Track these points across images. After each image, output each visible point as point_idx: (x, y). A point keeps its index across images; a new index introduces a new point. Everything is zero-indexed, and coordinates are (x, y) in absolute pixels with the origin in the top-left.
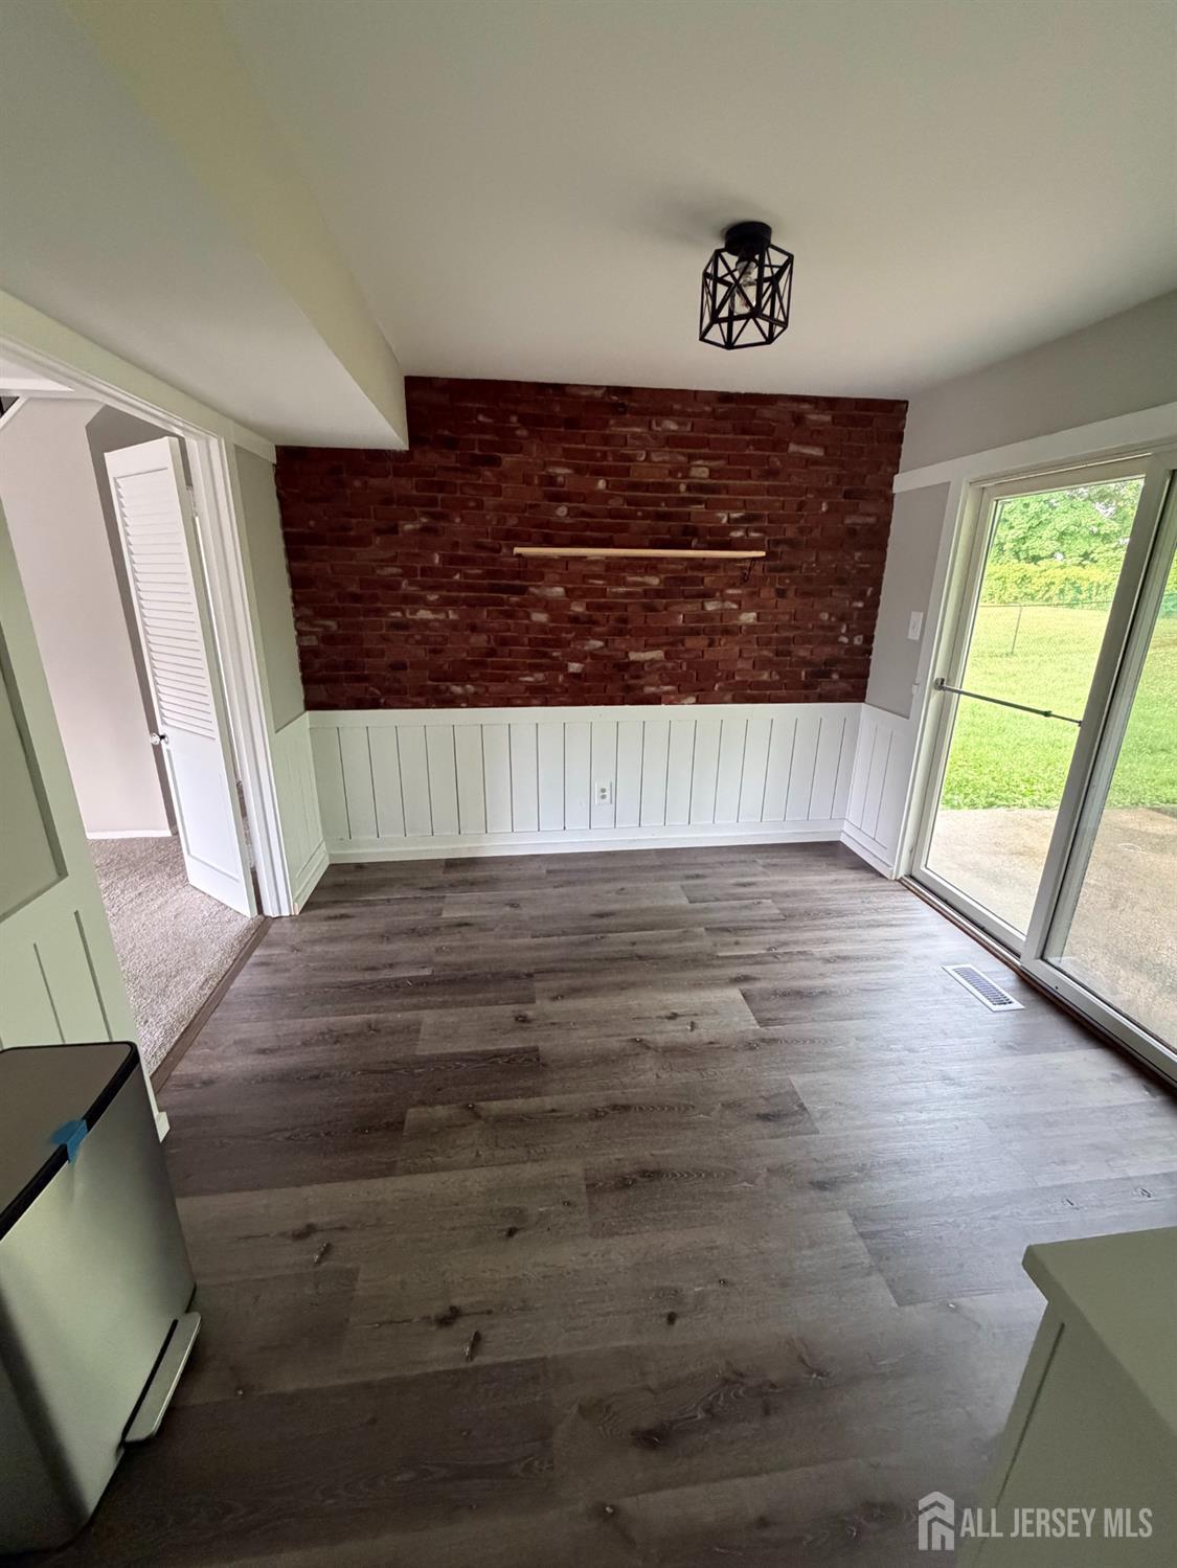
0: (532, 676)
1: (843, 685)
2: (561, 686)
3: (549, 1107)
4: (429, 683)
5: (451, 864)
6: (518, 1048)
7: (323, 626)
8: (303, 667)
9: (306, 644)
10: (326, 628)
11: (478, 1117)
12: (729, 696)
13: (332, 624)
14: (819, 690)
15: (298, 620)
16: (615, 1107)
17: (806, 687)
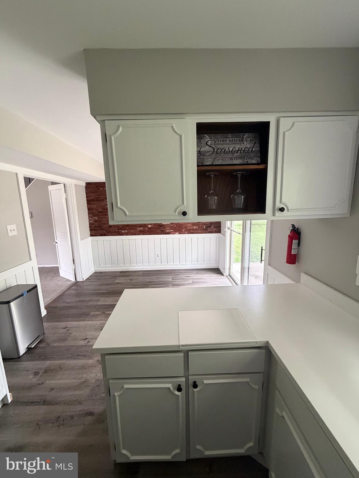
0: (140, 228)
1: (215, 229)
2: (146, 230)
4: (117, 230)
8: (90, 227)
9: (91, 222)
10: (95, 219)
12: (187, 232)
14: (209, 230)
15: (89, 217)
17: (205, 230)
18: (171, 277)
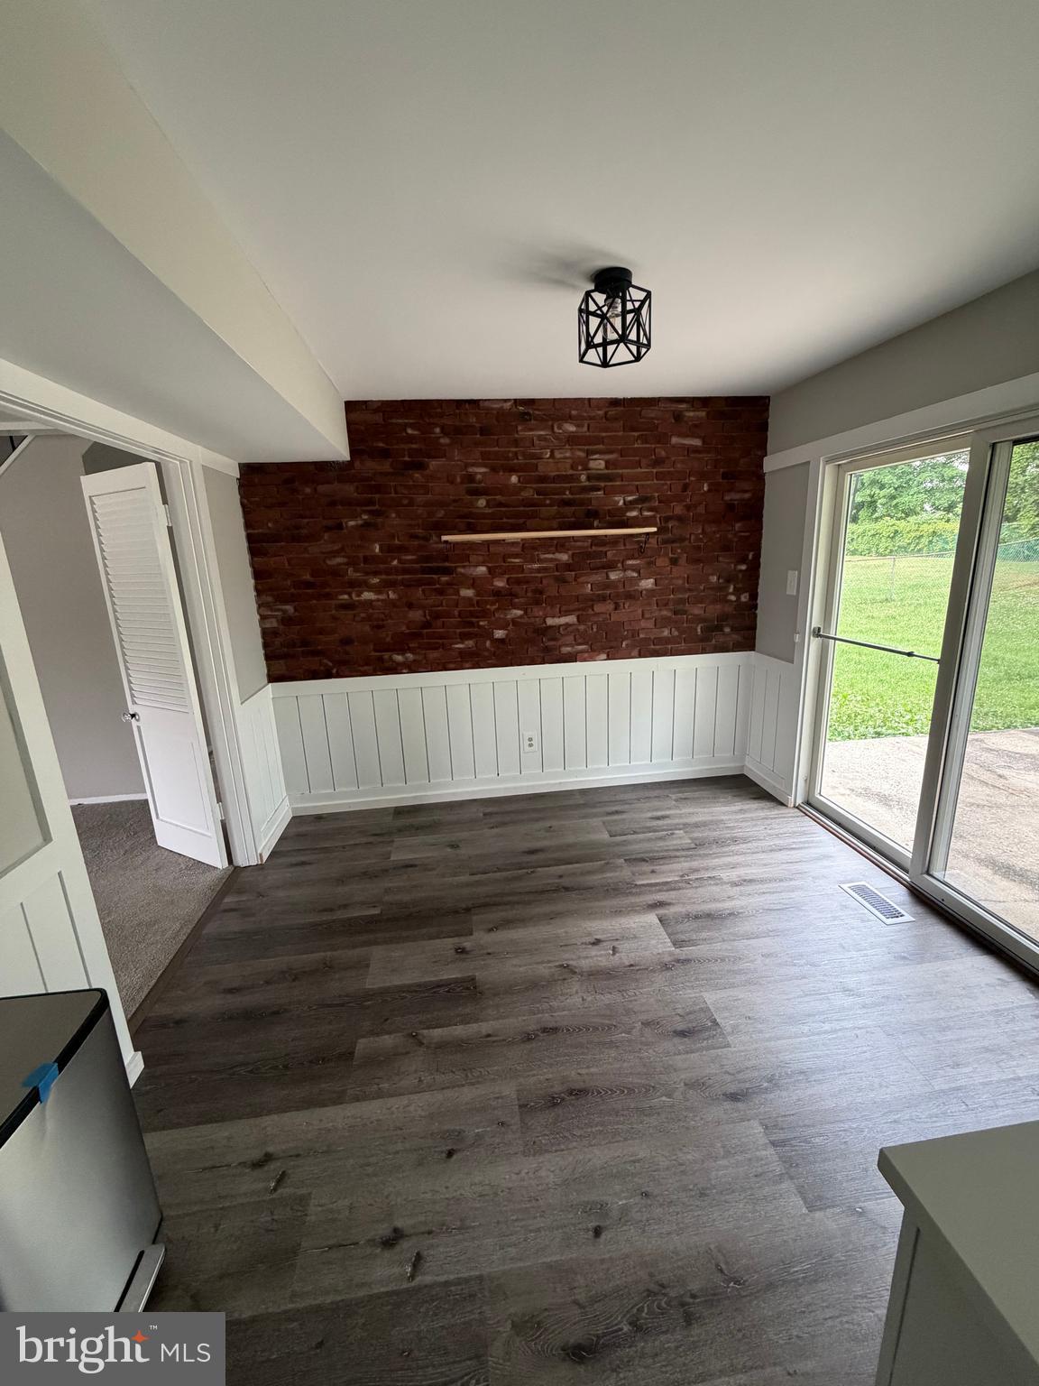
0: (463, 643)
1: (736, 637)
2: (488, 650)
3: (484, 1032)
4: (373, 653)
5: (399, 812)
6: (457, 978)
7: (282, 610)
8: (266, 645)
9: (268, 626)
10: (284, 612)
11: (421, 1044)
12: (635, 652)
13: (289, 608)
14: (714, 641)
15: (259, 606)
16: (545, 1030)
17: (702, 640)
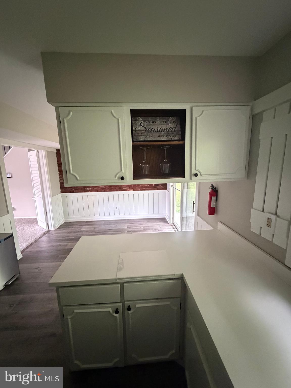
1: (162, 187)
2: (107, 188)
4: (83, 188)
8: (60, 185)
9: (61, 181)
12: (139, 189)
14: (157, 188)
15: (60, 177)
17: (154, 187)
18: (127, 225)
